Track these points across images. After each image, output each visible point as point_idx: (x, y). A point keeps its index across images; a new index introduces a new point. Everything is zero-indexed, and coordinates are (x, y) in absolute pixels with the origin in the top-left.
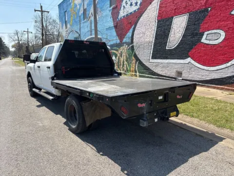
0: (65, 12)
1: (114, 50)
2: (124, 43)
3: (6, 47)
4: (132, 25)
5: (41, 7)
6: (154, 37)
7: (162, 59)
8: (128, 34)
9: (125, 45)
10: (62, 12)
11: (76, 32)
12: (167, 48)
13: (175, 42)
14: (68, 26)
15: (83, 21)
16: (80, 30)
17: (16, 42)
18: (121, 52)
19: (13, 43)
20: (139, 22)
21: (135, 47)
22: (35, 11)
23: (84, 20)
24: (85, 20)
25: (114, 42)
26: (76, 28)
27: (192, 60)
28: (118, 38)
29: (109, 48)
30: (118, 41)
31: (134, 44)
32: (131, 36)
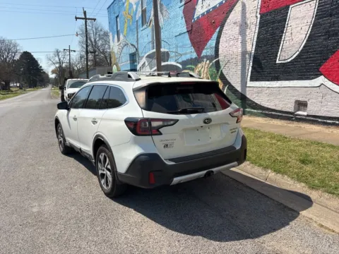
0: (117, 17)
1: (189, 69)
2: (204, 57)
3: (44, 72)
4: (217, 27)
5: (85, 13)
6: (255, 43)
7: (268, 80)
8: (210, 42)
9: (205, 60)
10: (113, 17)
11: (132, 45)
12: (277, 62)
13: (294, 50)
14: (121, 37)
15: (141, 29)
16: (137, 41)
17: (57, 65)
18: (199, 72)
19: (53, 67)
20: (228, 21)
21: (221, 63)
22: (76, 18)
23: (143, 25)
24: (145, 26)
25: (188, 57)
26: (132, 40)
27: (326, 80)
28: (193, 50)
29: (180, 66)
30: (194, 55)
31: (221, 58)
32: (214, 45)
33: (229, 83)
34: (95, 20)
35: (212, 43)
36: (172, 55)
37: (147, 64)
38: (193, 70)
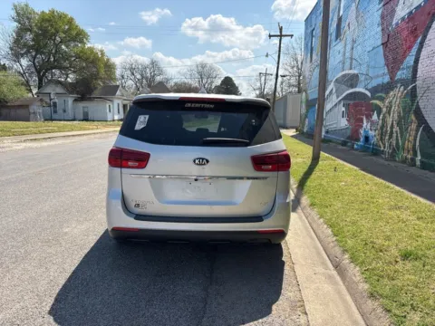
0: (312, 31)
1: (378, 98)
2: (397, 82)
4: (418, 37)
5: (281, 29)
8: (408, 58)
9: (399, 85)
10: (309, 31)
14: (314, 55)
15: (334, 44)
18: (390, 102)
23: (337, 39)
24: (339, 40)
25: (379, 81)
28: (386, 71)
29: (369, 94)
30: (387, 79)
31: (418, 83)
32: (412, 63)
33: (426, 122)
34: (292, 36)
35: (410, 60)
36: (362, 78)
37: (334, 91)
38: (382, 99)
